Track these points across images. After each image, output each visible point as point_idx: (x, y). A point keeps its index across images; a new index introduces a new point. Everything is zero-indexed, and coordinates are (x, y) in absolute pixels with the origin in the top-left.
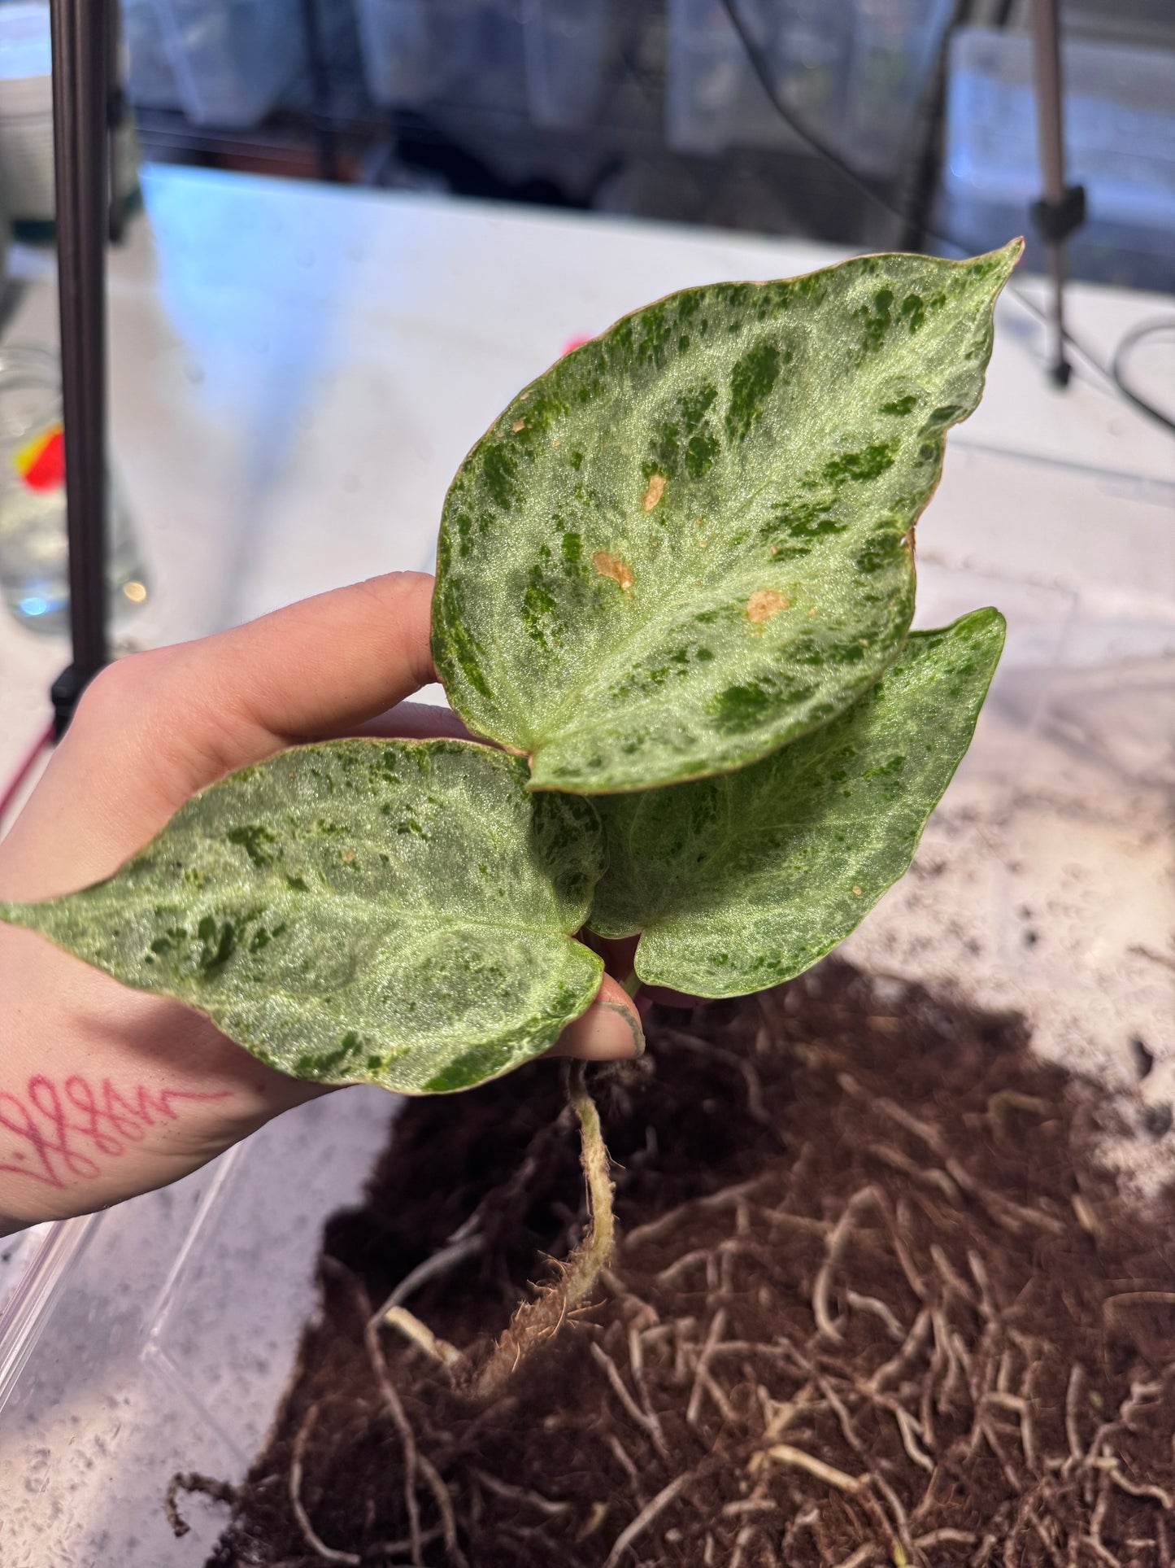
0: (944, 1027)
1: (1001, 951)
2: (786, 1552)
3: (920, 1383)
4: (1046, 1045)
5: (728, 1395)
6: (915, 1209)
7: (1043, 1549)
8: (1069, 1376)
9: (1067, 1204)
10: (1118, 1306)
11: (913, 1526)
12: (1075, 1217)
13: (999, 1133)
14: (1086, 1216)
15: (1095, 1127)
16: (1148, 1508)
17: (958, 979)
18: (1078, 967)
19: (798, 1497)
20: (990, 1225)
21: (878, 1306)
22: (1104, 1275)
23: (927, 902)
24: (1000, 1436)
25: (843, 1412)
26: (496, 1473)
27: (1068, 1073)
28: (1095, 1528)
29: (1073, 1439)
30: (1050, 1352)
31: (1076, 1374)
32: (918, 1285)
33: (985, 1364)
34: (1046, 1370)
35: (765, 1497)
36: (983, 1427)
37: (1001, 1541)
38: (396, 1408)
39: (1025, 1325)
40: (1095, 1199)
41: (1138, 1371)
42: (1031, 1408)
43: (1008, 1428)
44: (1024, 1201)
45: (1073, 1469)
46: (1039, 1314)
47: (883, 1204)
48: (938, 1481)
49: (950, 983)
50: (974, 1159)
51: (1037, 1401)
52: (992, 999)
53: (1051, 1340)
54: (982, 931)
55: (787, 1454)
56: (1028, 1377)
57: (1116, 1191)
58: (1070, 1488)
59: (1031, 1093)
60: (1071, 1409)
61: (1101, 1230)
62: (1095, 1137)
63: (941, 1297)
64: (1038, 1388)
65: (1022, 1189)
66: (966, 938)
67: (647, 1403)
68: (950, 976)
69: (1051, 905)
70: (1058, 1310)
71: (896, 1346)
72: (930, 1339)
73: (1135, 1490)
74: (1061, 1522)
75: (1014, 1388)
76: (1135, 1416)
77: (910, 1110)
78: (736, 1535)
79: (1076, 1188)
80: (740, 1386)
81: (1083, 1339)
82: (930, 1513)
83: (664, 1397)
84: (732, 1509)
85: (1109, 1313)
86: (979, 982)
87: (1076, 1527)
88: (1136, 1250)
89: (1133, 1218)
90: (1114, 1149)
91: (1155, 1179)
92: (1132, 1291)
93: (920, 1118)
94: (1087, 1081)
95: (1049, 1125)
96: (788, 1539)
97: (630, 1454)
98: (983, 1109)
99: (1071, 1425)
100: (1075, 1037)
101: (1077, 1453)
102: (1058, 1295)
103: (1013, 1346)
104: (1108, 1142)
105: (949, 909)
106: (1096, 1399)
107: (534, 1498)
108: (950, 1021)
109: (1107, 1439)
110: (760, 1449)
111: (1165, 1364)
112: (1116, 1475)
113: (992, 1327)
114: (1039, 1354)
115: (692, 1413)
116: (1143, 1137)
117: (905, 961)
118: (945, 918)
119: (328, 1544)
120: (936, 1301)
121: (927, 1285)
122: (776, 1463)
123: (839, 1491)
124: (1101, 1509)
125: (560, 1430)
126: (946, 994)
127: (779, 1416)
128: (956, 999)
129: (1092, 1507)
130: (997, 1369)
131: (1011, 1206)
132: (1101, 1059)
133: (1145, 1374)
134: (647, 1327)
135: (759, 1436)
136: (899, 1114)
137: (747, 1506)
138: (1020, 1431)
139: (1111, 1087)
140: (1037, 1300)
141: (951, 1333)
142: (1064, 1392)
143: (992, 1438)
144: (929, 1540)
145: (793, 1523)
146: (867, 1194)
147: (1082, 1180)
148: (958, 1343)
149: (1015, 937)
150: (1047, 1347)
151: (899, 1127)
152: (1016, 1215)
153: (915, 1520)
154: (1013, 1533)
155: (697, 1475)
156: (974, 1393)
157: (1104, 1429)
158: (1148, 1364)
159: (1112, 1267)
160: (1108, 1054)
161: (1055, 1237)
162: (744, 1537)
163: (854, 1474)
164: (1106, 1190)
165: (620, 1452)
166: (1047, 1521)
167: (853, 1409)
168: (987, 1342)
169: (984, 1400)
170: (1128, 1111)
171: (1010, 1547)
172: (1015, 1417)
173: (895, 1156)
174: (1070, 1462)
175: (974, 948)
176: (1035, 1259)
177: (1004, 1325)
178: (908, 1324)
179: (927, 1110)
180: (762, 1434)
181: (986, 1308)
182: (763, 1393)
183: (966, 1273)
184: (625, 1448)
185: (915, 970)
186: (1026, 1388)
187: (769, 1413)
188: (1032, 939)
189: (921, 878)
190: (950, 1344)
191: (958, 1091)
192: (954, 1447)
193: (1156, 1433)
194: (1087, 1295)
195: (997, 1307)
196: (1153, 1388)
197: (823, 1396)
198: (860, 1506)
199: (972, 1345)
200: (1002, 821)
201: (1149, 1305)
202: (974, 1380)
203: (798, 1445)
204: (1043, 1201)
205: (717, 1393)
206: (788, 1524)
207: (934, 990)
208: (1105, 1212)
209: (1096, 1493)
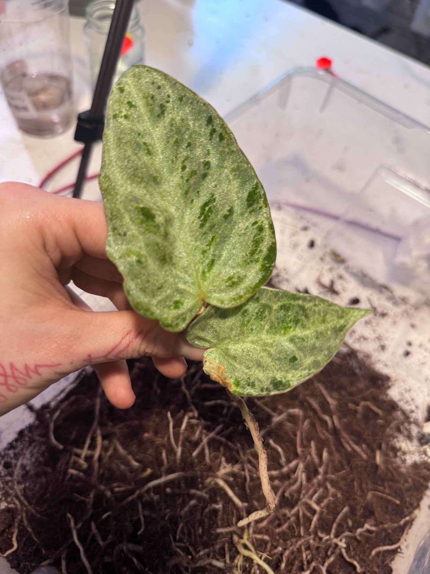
0: (357, 371)
1: (393, 354)
2: (204, 514)
3: (283, 483)
4: (394, 393)
5: (210, 454)
6: (313, 425)
7: (302, 561)
8: (342, 509)
9: (373, 451)
10: (374, 495)
11: (255, 529)
12: (374, 458)
13: (359, 416)
14: (379, 458)
15: (399, 430)
16: (350, 569)
17: (372, 356)
18: (420, 372)
19: (218, 499)
20: (339, 444)
21: (280, 450)
22: (375, 483)
23: (374, 324)
24: (304, 515)
25: (248, 478)
26: (122, 444)
27: (398, 406)
28: (326, 564)
29: (333, 531)
30: (340, 497)
31: (346, 509)
32: (299, 450)
33: (310, 489)
34: (334, 502)
35: (206, 493)
36: (299, 509)
37: (285, 549)
38: (98, 407)
39: (334, 483)
40: (386, 455)
41: (372, 521)
42: (321, 513)
43: (309, 514)
44: (357, 443)
45: (327, 540)
46: (342, 483)
47: (301, 418)
48: (272, 518)
49: (368, 356)
50: (345, 420)
51: (325, 510)
52: (381, 368)
53: (342, 494)
54: (390, 344)
55: (221, 483)
56: (326, 501)
57: (396, 456)
58: (322, 546)
59: (379, 408)
60: (337, 520)
61: (382, 467)
62: (396, 434)
63: (306, 458)
64: (328, 506)
65: (359, 439)
66: (382, 344)
67: (180, 443)
68: (369, 354)
69: (420, 346)
70: (350, 485)
71: (281, 467)
72: (294, 470)
73: (348, 559)
74: (312, 555)
75: (318, 502)
76: (361, 535)
77: (329, 393)
78: (190, 501)
79: (380, 448)
80: (216, 453)
81: (355, 499)
82: (264, 528)
83: (188, 444)
84: (193, 491)
85: (370, 495)
86: (379, 361)
87: (318, 560)
88: (393, 480)
89: (397, 468)
90: (403, 441)
91: (413, 459)
92: (384, 493)
93: (331, 397)
94: (404, 413)
95: (380, 421)
96: (207, 510)
97: (167, 458)
98: (357, 404)
99: (335, 526)
100: (407, 396)
101: (332, 536)
102: (353, 480)
103: (326, 488)
104: (401, 438)
105: (380, 330)
106: (350, 523)
107: (130, 458)
108: (361, 369)
109: (346, 537)
110: (212, 476)
111: (382, 523)
112: (343, 551)
113: (320, 477)
114: (335, 496)
115: (195, 454)
116: (416, 442)
117: (354, 342)
118: (378, 333)
119: (56, 439)
120: (303, 459)
121: (303, 452)
122: (216, 484)
123: (234, 504)
124: (332, 559)
125: (148, 439)
126: (365, 359)
127: (225, 469)
128: (368, 362)
129: (329, 557)
130: (315, 492)
131: (351, 442)
132: (413, 408)
133: (373, 523)
134: (193, 418)
135: (214, 472)
136: (325, 392)
137: (199, 493)
138: (313, 518)
139: (412, 420)
140: (344, 478)
141: (303, 472)
142: (338, 514)
143: (301, 514)
144: (259, 536)
145: (211, 506)
146: (296, 411)
147: (384, 446)
148: (304, 476)
149: (401, 351)
150: (339, 495)
151: (322, 395)
152: (350, 445)
153: (257, 527)
154: (291, 548)
155: (186, 475)
156: (302, 496)
157: (347, 533)
158: (376, 520)
159: (380, 482)
160: (417, 407)
161: (362, 460)
162: (193, 502)
163: (242, 501)
164: (391, 454)
165: (164, 455)
166: (308, 552)
167: (252, 479)
168: (315, 481)
169: (304, 500)
170: (414, 430)
171: (287, 553)
172: (314, 512)
173: (315, 404)
174: (328, 537)
175: (383, 348)
176: (351, 465)
177: (325, 480)
178: (289, 461)
179: (335, 394)
180: (216, 472)
181: (321, 470)
182: (223, 459)
183: (320, 456)
184: (167, 455)
185: (356, 346)
186: (323, 505)
187: (222, 467)
188: (407, 354)
189: (375, 315)
190: (301, 476)
191: (351, 394)
192: (283, 510)
193: (367, 545)
194: (364, 486)
195: (326, 473)
196: (373, 528)
197: (244, 470)
198: (239, 513)
199: (309, 479)
200: (417, 307)
201: (388, 501)
202: (303, 492)
203: (226, 481)
204: (364, 446)
205: (207, 451)
206: (209, 505)
207: (360, 356)
208: (387, 462)
209: (333, 553)
